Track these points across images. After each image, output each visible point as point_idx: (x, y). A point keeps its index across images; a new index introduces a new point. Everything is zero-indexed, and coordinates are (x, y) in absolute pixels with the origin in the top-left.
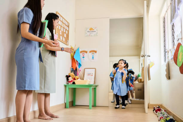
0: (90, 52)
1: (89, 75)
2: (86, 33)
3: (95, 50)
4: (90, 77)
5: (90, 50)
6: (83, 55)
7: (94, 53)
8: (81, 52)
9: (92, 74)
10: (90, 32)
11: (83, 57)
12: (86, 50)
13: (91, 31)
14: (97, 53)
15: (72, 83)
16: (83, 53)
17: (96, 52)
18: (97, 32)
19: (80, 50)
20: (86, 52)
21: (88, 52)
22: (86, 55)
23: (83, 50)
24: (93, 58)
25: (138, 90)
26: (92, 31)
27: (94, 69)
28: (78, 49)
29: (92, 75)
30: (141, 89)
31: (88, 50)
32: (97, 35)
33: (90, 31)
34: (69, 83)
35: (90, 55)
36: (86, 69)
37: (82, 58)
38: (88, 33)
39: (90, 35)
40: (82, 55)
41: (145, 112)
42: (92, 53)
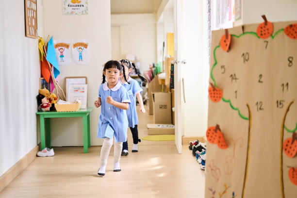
0: (75, 46)
1: (77, 91)
2: (65, 9)
3: (84, 42)
4: (78, 94)
5: (74, 43)
6: (62, 52)
7: (82, 48)
8: (57, 46)
9: (83, 89)
10: (72, 7)
11: (62, 56)
12: (66, 42)
13: (75, 4)
14: (88, 47)
15: (48, 109)
16: (60, 48)
17: (86, 46)
18: (87, 7)
19: (55, 42)
20: (67, 46)
21: (71, 46)
22: (66, 51)
23: (60, 42)
24: (81, 57)
25: (160, 108)
26: (77, 4)
27: (84, 79)
28: (51, 41)
29: (83, 92)
30: (166, 106)
31: (71, 42)
32: (87, 13)
33: (72, 4)
34: (43, 109)
35: (75, 51)
36: (67, 79)
37: (60, 59)
38: (70, 9)
39: (72, 12)
40: (60, 53)
41: (178, 153)
42: (79, 47)
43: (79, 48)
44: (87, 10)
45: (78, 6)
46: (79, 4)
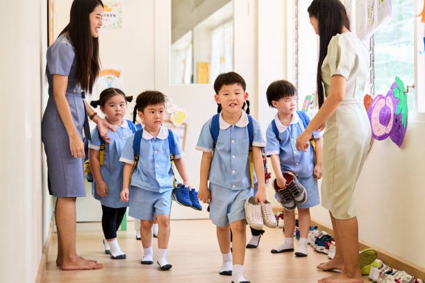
0: (102, 73)
7: (113, 77)
17: (118, 74)
18: (120, 18)
26: (106, 13)
32: (120, 27)
42: (107, 76)
43: (108, 78)
44: (121, 22)
45: (108, 16)
46: (109, 13)
